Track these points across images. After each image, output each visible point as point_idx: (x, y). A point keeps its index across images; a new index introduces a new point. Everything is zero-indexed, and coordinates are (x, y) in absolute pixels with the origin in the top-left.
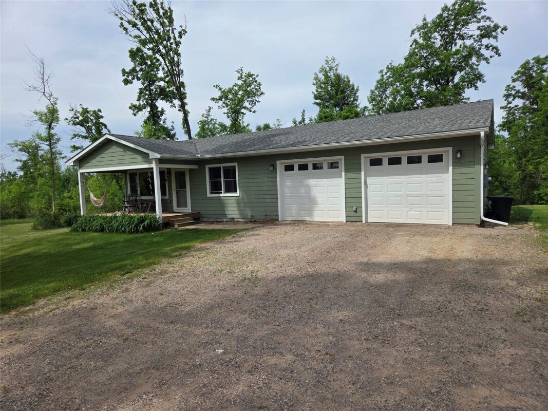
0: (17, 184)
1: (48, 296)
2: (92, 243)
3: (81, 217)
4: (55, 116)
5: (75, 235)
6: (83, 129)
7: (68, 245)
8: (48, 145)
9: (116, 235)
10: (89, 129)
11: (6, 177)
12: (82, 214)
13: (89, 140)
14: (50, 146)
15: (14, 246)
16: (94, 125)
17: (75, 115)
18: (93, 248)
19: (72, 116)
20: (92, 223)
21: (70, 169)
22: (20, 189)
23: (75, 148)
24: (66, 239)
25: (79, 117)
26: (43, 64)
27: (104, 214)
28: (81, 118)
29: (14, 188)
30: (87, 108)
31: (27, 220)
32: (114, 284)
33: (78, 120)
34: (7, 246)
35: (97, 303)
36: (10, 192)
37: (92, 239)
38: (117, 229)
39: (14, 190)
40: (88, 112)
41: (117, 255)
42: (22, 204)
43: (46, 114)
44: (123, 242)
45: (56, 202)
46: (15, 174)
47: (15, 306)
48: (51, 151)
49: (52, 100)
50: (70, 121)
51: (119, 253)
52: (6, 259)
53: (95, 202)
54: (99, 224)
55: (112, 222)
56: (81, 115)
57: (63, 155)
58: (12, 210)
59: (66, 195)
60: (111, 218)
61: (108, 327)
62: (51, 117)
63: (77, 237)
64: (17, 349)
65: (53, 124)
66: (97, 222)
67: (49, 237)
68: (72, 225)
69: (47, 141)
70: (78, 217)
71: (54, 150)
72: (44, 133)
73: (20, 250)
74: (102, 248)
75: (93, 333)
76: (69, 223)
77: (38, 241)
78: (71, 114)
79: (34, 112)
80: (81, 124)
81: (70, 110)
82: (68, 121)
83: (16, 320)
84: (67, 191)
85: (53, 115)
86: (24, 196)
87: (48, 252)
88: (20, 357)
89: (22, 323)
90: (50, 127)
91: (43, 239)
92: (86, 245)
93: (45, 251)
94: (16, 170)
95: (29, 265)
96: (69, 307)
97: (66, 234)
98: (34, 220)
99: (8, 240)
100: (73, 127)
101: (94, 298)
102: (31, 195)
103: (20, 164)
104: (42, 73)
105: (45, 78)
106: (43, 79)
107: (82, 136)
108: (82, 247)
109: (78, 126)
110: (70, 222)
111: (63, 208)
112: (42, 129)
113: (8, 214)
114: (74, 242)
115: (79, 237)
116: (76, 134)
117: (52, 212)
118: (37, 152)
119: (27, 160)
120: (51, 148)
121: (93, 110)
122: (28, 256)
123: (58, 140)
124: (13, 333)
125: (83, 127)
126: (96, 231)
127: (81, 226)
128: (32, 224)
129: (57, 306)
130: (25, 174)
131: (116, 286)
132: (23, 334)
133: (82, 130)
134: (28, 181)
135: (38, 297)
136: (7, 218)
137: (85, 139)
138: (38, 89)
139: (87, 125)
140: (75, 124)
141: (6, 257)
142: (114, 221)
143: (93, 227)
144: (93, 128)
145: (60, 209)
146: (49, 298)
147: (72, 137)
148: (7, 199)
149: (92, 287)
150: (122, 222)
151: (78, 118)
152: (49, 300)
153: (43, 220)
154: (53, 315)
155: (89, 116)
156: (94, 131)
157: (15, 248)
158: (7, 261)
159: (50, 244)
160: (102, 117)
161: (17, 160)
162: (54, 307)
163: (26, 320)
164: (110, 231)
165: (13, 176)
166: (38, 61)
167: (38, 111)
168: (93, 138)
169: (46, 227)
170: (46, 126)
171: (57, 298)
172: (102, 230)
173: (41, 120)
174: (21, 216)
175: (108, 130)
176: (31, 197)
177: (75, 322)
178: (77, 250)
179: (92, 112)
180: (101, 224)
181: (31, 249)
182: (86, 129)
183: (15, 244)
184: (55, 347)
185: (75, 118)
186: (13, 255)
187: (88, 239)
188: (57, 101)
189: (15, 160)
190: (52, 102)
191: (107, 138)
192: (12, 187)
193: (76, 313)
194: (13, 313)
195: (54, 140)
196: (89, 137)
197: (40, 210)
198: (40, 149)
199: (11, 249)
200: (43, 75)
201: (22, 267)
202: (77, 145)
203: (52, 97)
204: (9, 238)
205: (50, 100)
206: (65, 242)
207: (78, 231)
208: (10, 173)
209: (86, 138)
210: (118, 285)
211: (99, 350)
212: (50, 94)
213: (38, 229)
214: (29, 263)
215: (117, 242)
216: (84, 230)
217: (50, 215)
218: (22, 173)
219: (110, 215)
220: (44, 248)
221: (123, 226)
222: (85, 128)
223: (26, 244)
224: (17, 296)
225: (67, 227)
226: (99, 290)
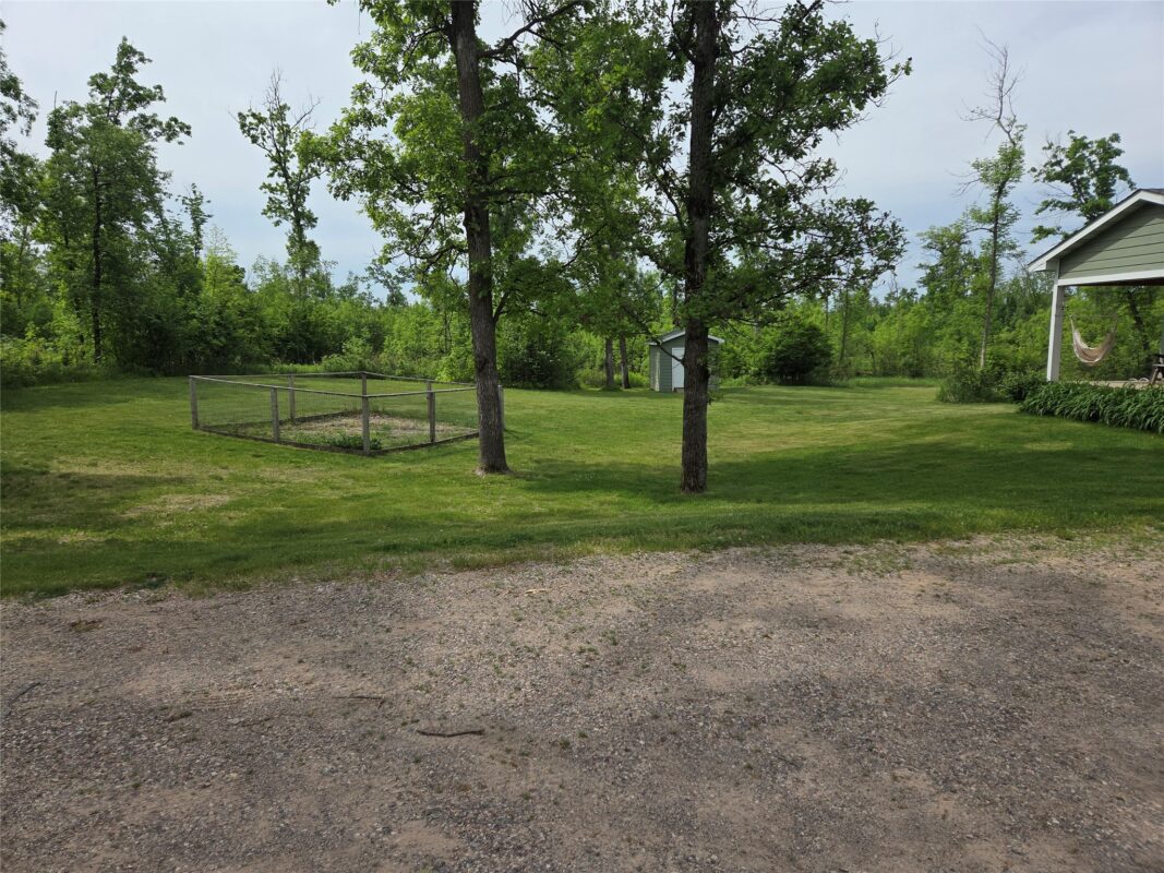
0: (917, 313)
1: (993, 532)
2: (1069, 445)
3: (1045, 383)
4: (1014, 166)
5: (1031, 421)
6: (1068, 188)
7: (1014, 439)
8: (990, 231)
9: (1129, 434)
10: (1080, 187)
11: (897, 299)
12: (1049, 378)
13: (1078, 211)
14: (995, 233)
15: (910, 427)
16: (1096, 174)
17: (1055, 156)
18: (1072, 455)
19: (1046, 161)
20: (1070, 399)
21: (1018, 281)
22: (921, 322)
23: (1042, 232)
24: (1012, 427)
25: (1061, 161)
26: (1006, 56)
27: (1102, 383)
28: (1066, 163)
29: (910, 319)
30: (1085, 138)
31: (926, 381)
32: (1141, 546)
33: (1058, 169)
34: (898, 424)
35: (1105, 576)
36: (903, 327)
37: (1069, 435)
38: (1132, 422)
39: (909, 324)
40: (1085, 146)
41: (1137, 481)
42: (920, 351)
43: (996, 165)
44: (1148, 452)
45: (989, 349)
46: (914, 292)
47: (936, 535)
48: (996, 242)
49: (1014, 131)
50: (1040, 174)
51: (1142, 478)
52: (898, 448)
53: (1083, 352)
54: (1088, 402)
55: (1122, 402)
56: (1067, 156)
57: (1019, 250)
58: (903, 361)
59: (1004, 335)
60: (1120, 393)
61: (1139, 635)
62: (1007, 167)
63: (1035, 427)
64: (950, 612)
65: (1008, 184)
66: (1084, 400)
67: (973, 418)
68: (1024, 399)
69: (991, 221)
70: (1039, 383)
71: (1000, 241)
72: (986, 207)
73: (923, 434)
74: (1094, 459)
75: (1101, 633)
76: (1017, 395)
77: (955, 424)
78: (1047, 156)
79: (973, 165)
80: (1065, 176)
81: (1044, 148)
82: (1036, 173)
83: (940, 559)
84: (1007, 328)
85: (1010, 165)
86: (926, 335)
87: (974, 448)
88: (957, 629)
89: (951, 569)
90: (1001, 192)
91: (963, 421)
92: (1056, 446)
93: (968, 444)
94: (915, 285)
95: (940, 465)
96: (1041, 565)
97: (1008, 416)
98: (942, 381)
99: (896, 414)
100: (1047, 186)
101: (1094, 563)
102: (938, 333)
103: (923, 273)
104: (1001, 76)
105: (1006, 86)
106: (1001, 89)
107: (1063, 204)
108: (1045, 449)
109: (1057, 182)
110: (1020, 392)
111: (1002, 362)
112: (984, 198)
113: (894, 368)
114: (1026, 435)
115: (1038, 425)
116: (1050, 199)
117: (979, 370)
118: (958, 247)
119: (937, 266)
120: (995, 237)
121: (1099, 138)
122: (937, 448)
123: (1014, 218)
124: (940, 582)
125: (1067, 182)
126: (1079, 418)
127: (1046, 403)
128: (939, 389)
129: (1015, 556)
130: (931, 293)
131: (1147, 550)
132: (958, 588)
133: (1065, 191)
134: (936, 307)
135: (974, 528)
136: (892, 375)
137: (1069, 209)
138: (988, 113)
139: (1079, 177)
140: (1050, 178)
141: (898, 444)
142: (1127, 402)
143: (1072, 408)
144: (1093, 181)
145: (994, 365)
146: (997, 536)
147: (1040, 207)
148: (897, 341)
149: (1088, 538)
150: (1151, 404)
151: (1059, 163)
152: (998, 540)
153: (959, 385)
154: (1010, 571)
155: (1087, 154)
156: (1092, 190)
157: (914, 431)
158: (901, 451)
159: (978, 432)
160: (1118, 153)
161: (921, 266)
162: (1009, 556)
163: (958, 564)
164: (1112, 424)
165: (908, 297)
166: (997, 53)
167: (981, 160)
168: (1089, 205)
169: (963, 400)
170: (993, 191)
171: (1011, 540)
172: (1094, 418)
173: (985, 178)
174: (916, 372)
175: (1129, 182)
176: (937, 338)
177: (1058, 602)
178: (1033, 453)
179: (1095, 145)
180: (1093, 405)
181: (943, 436)
182: (1074, 187)
183: (913, 423)
184: (1025, 634)
185: (1053, 165)
186: (910, 442)
187: (1059, 433)
188: (1024, 133)
189: (917, 265)
190: (1013, 137)
191: (1140, 201)
192: (907, 317)
193: (1056, 582)
194: (934, 546)
195: (1004, 218)
196: (1079, 205)
197: (956, 364)
198: (965, 240)
199: (907, 432)
200: (1002, 81)
201: (926, 466)
202: (1047, 226)
203: (1015, 124)
204: (897, 410)
205: (1008, 133)
206: (1009, 432)
207: (1034, 413)
208: (904, 291)
209: (1070, 207)
210: (1153, 550)
211: (1125, 678)
212: (1012, 118)
213: (947, 401)
214: (939, 461)
215: (1134, 451)
216: (1049, 413)
217: (972, 374)
218: (923, 291)
219: (1116, 385)
220: (966, 439)
221: (1151, 416)
222: (1072, 184)
223: (933, 425)
224: (936, 517)
225: (1012, 403)
226: (1104, 548)
